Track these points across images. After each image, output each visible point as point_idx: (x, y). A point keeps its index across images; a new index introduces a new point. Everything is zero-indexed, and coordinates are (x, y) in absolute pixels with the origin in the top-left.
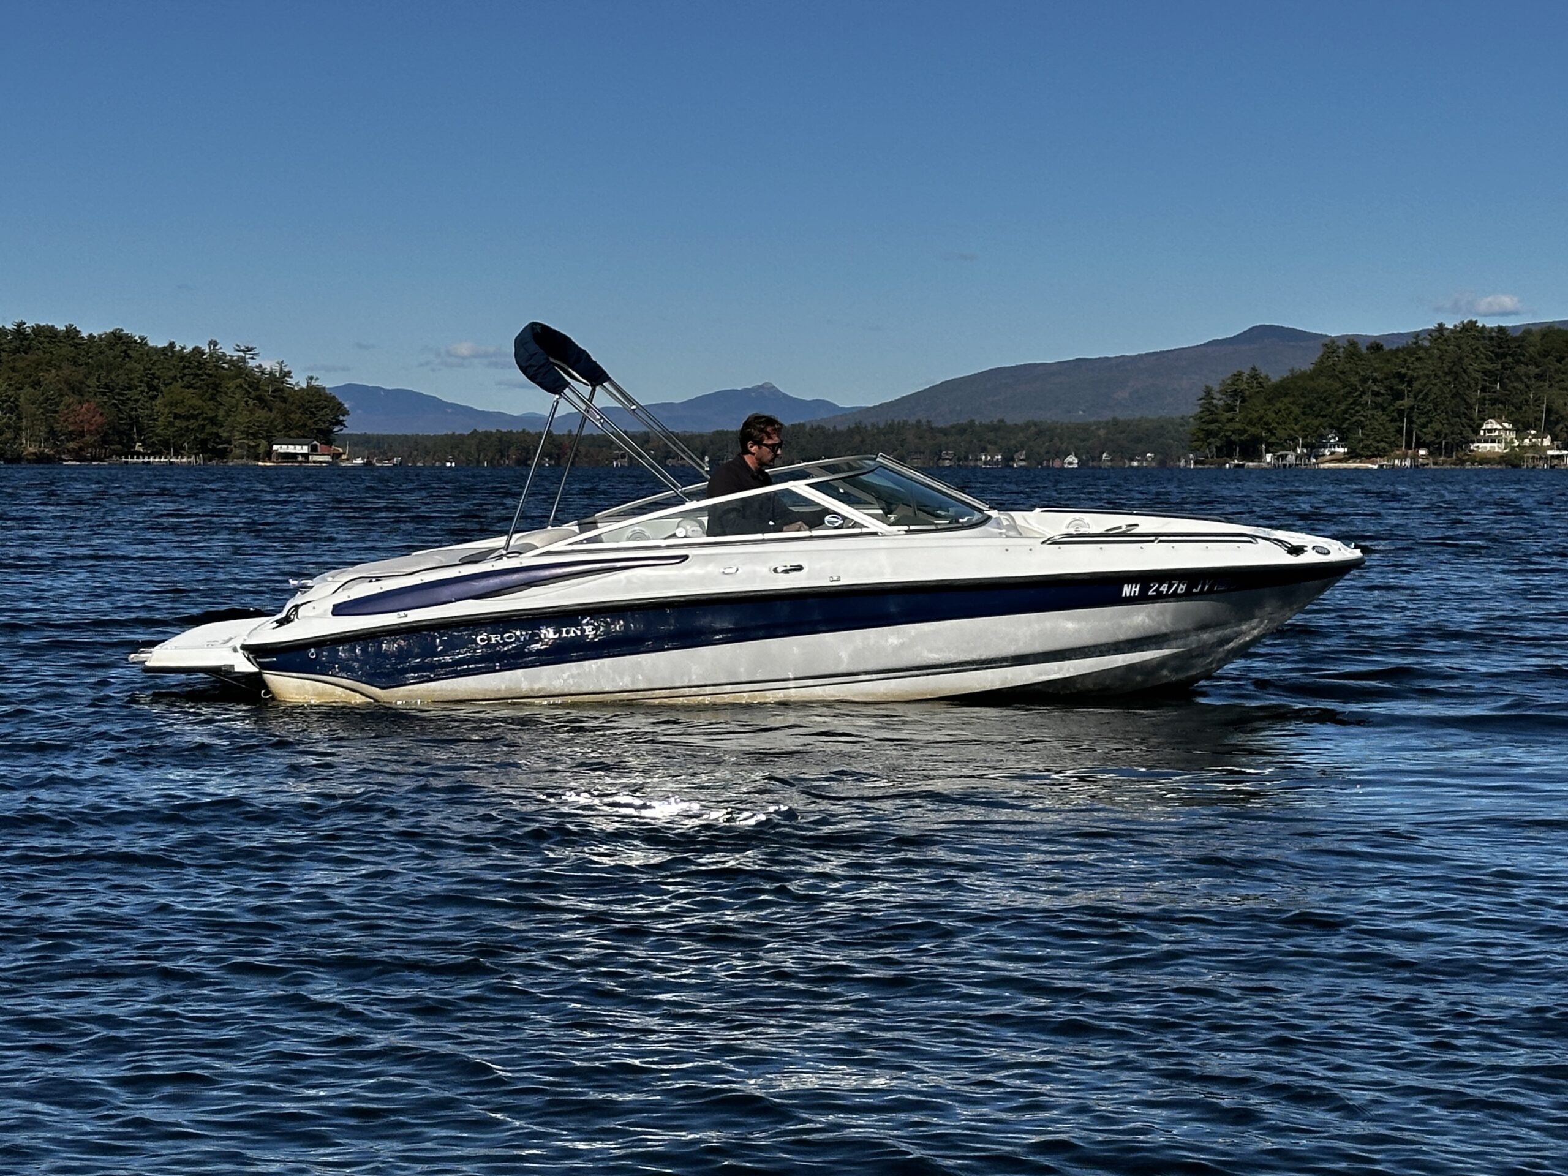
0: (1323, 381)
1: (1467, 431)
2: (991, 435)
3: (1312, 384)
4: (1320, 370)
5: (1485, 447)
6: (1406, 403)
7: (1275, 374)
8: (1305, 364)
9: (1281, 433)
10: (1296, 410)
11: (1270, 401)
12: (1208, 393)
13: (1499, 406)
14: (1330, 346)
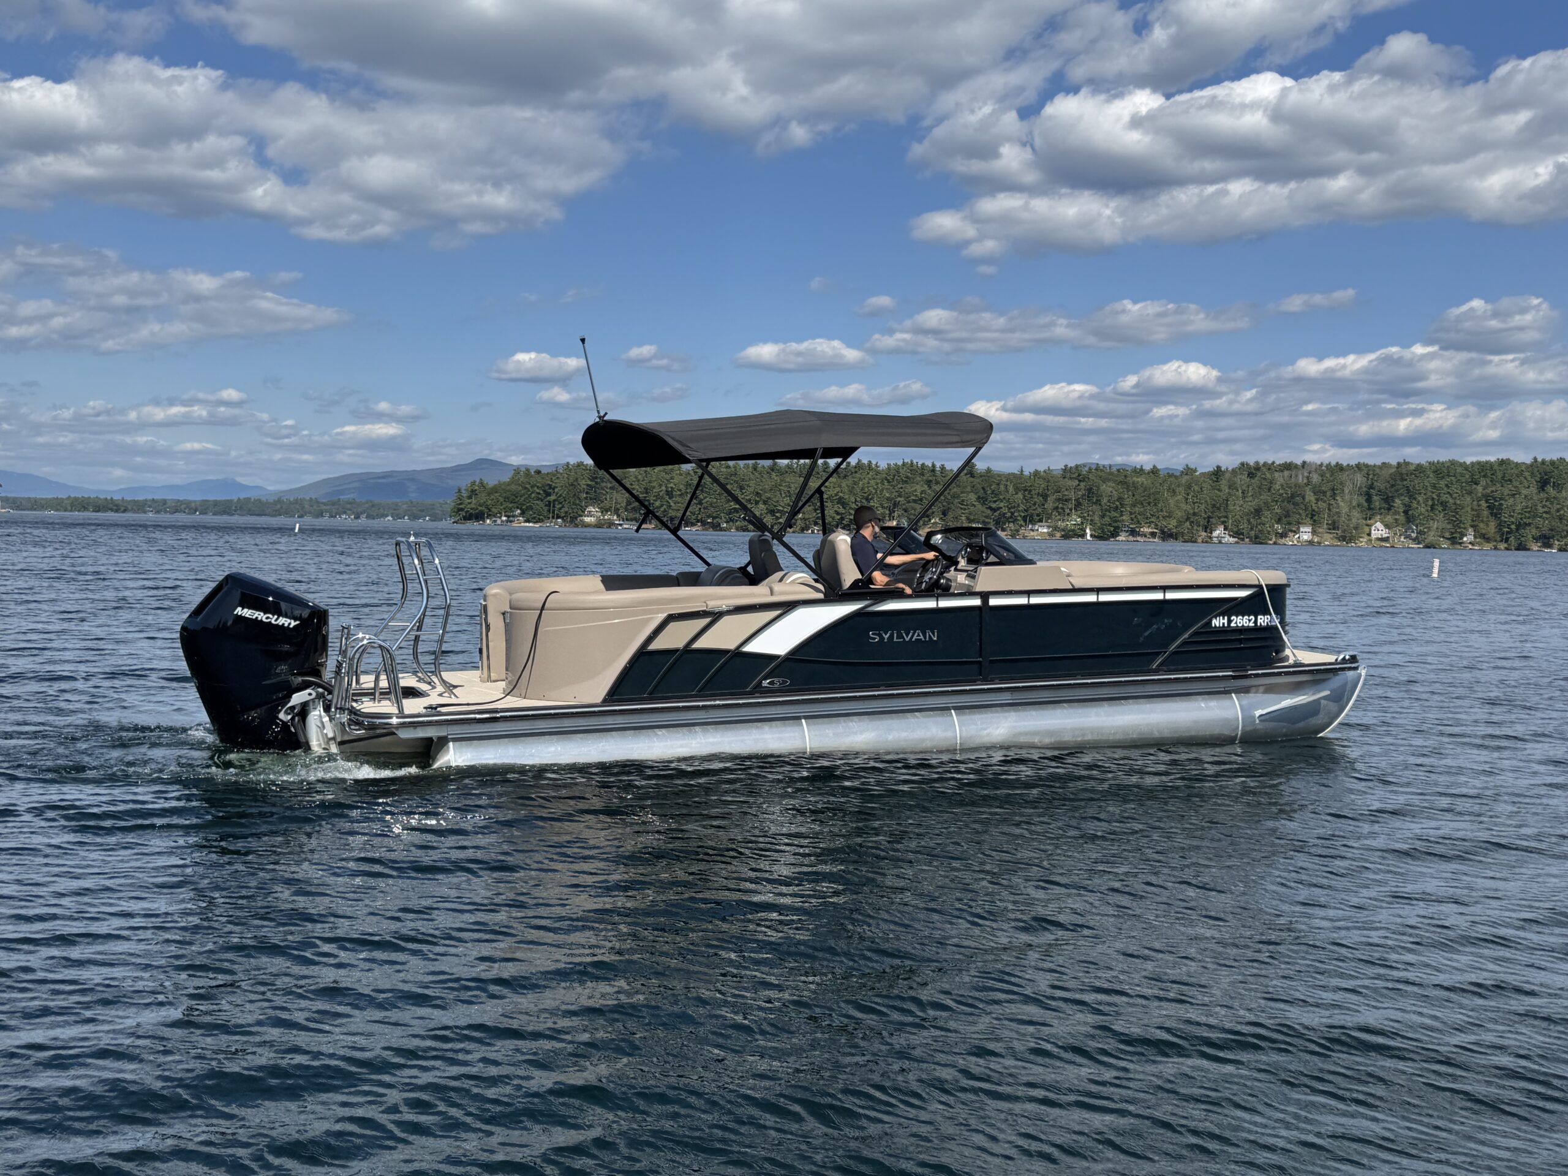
0: (514, 487)
1: (580, 513)
2: (348, 506)
3: (508, 488)
4: (512, 481)
5: (587, 519)
6: (553, 498)
7: (491, 481)
8: (506, 478)
9: (493, 510)
10: (502, 500)
11: (489, 494)
12: (459, 491)
13: (595, 500)
14: (517, 470)
